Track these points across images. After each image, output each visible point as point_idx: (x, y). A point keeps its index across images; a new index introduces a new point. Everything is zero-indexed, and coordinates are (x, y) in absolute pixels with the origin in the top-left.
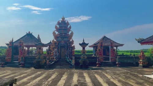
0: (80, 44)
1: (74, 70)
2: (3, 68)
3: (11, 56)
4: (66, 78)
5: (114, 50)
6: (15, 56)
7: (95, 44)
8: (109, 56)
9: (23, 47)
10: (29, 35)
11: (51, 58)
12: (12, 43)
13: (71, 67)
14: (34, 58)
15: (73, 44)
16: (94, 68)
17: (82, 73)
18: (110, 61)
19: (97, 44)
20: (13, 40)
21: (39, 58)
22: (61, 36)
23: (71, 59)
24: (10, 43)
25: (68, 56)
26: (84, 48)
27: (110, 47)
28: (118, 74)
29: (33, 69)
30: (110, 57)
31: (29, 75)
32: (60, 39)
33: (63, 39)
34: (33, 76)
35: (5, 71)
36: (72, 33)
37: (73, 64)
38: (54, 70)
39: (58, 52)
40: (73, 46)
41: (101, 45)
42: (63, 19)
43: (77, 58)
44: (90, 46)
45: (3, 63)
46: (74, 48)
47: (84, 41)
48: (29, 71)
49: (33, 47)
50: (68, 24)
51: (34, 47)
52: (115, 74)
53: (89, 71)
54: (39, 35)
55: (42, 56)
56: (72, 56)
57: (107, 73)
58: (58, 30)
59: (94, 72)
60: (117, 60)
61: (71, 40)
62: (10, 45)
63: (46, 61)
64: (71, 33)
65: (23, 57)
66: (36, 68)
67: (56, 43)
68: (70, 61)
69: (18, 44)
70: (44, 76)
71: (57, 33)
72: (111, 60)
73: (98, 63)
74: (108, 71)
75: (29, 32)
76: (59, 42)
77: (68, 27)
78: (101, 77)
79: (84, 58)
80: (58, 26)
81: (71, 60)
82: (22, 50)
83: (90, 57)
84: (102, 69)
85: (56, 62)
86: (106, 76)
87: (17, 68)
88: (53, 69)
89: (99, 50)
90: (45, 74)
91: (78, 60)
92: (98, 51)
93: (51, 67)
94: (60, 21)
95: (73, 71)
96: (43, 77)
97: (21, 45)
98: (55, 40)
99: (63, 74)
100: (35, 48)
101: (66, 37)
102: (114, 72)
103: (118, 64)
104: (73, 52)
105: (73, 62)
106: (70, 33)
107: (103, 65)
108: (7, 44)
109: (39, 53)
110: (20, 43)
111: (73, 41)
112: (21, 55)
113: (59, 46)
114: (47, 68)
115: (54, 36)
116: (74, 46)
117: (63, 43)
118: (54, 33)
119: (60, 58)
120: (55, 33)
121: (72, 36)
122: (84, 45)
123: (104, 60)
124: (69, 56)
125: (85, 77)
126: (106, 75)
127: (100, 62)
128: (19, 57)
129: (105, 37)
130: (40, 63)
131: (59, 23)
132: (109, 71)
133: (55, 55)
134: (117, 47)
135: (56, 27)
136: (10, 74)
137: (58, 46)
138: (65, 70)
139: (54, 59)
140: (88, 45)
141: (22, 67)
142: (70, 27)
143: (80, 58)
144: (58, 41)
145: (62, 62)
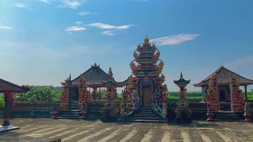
0: (176, 82)
1: (166, 127)
2: (56, 121)
3: (68, 101)
4: (151, 139)
5: (240, 91)
6: (75, 102)
7: (204, 82)
8: (230, 101)
9: (86, 88)
10: (96, 69)
11: (128, 106)
12: (69, 81)
13: (161, 121)
14: (101, 105)
15: (163, 82)
16: (201, 123)
17: (179, 132)
18: (232, 111)
19: (207, 81)
20: (70, 78)
21: (109, 105)
22: (144, 68)
23: (161, 107)
24: (67, 81)
25: (155, 102)
26: (182, 89)
27: (231, 86)
28: (245, 136)
29: (100, 122)
30: (232, 105)
31: (91, 133)
32: (142, 74)
33: (147, 74)
34: (98, 134)
35: (57, 126)
36: (162, 64)
37: (163, 116)
38: (132, 124)
39: (139, 96)
40: (163, 84)
41: (215, 83)
42: (147, 41)
43: (171, 105)
44: (196, 85)
45: (55, 113)
46: (165, 88)
47: (181, 76)
48: (93, 125)
49: (101, 88)
50: (154, 48)
51: (104, 88)
52: (239, 136)
53: (193, 129)
54: (110, 69)
55: (113, 103)
56: (162, 102)
57: (224, 132)
58: (138, 59)
59: (200, 131)
60: (245, 109)
61: (160, 76)
62: (66, 86)
63: (120, 109)
64: (160, 64)
65: (86, 104)
66: (104, 121)
67: (135, 81)
68: (159, 111)
69: (78, 83)
70: (115, 134)
71: (136, 64)
72: (234, 110)
73: (209, 115)
74: (226, 129)
75: (95, 64)
76: (141, 78)
77: (155, 54)
78: (212, 140)
79: (183, 105)
80: (138, 53)
81: (160, 109)
82: (85, 92)
83: (194, 104)
84: (216, 125)
85: (135, 112)
86: (221, 138)
87: (75, 121)
88: (130, 124)
89: (211, 92)
90: (117, 131)
91: (173, 108)
92: (208, 93)
93: (127, 120)
94: (142, 45)
95: (164, 127)
96: (113, 136)
97: (82, 85)
98: (134, 76)
99: (146, 133)
100: (106, 89)
101: (151, 71)
102: (238, 130)
103: (247, 116)
104: (164, 95)
105: (164, 112)
106: (158, 63)
107: (219, 119)
108: (63, 84)
109: (109, 97)
110: (81, 81)
111: (163, 77)
112: (83, 100)
113: (140, 85)
114: (121, 121)
115: (132, 69)
116: (165, 85)
117: (146, 80)
118: (132, 65)
119: (143, 106)
120: (134, 64)
121: (161, 69)
122: (182, 83)
123: (221, 109)
124: (158, 102)
125: (183, 139)
126: (222, 136)
127: (213, 113)
128: (80, 103)
129: (223, 68)
130: (111, 113)
131: (139, 49)
132: (229, 129)
133: (134, 101)
134: (245, 85)
135: (135, 55)
136: (64, 131)
137: (138, 86)
138: (149, 125)
139: (132, 106)
140: (189, 83)
141: (84, 119)
142: (158, 54)
143: (175, 106)
144: (138, 77)
145: (145, 113)
